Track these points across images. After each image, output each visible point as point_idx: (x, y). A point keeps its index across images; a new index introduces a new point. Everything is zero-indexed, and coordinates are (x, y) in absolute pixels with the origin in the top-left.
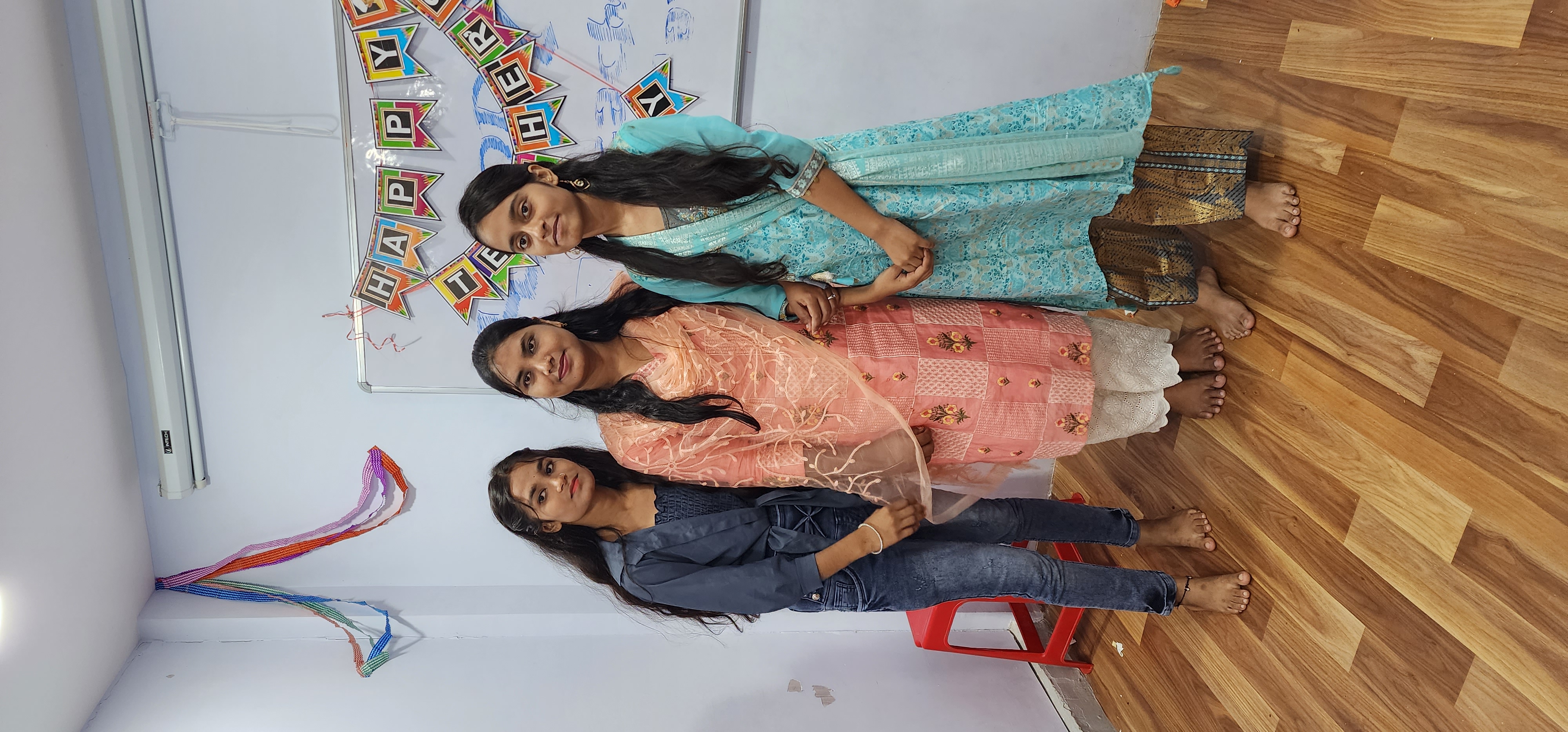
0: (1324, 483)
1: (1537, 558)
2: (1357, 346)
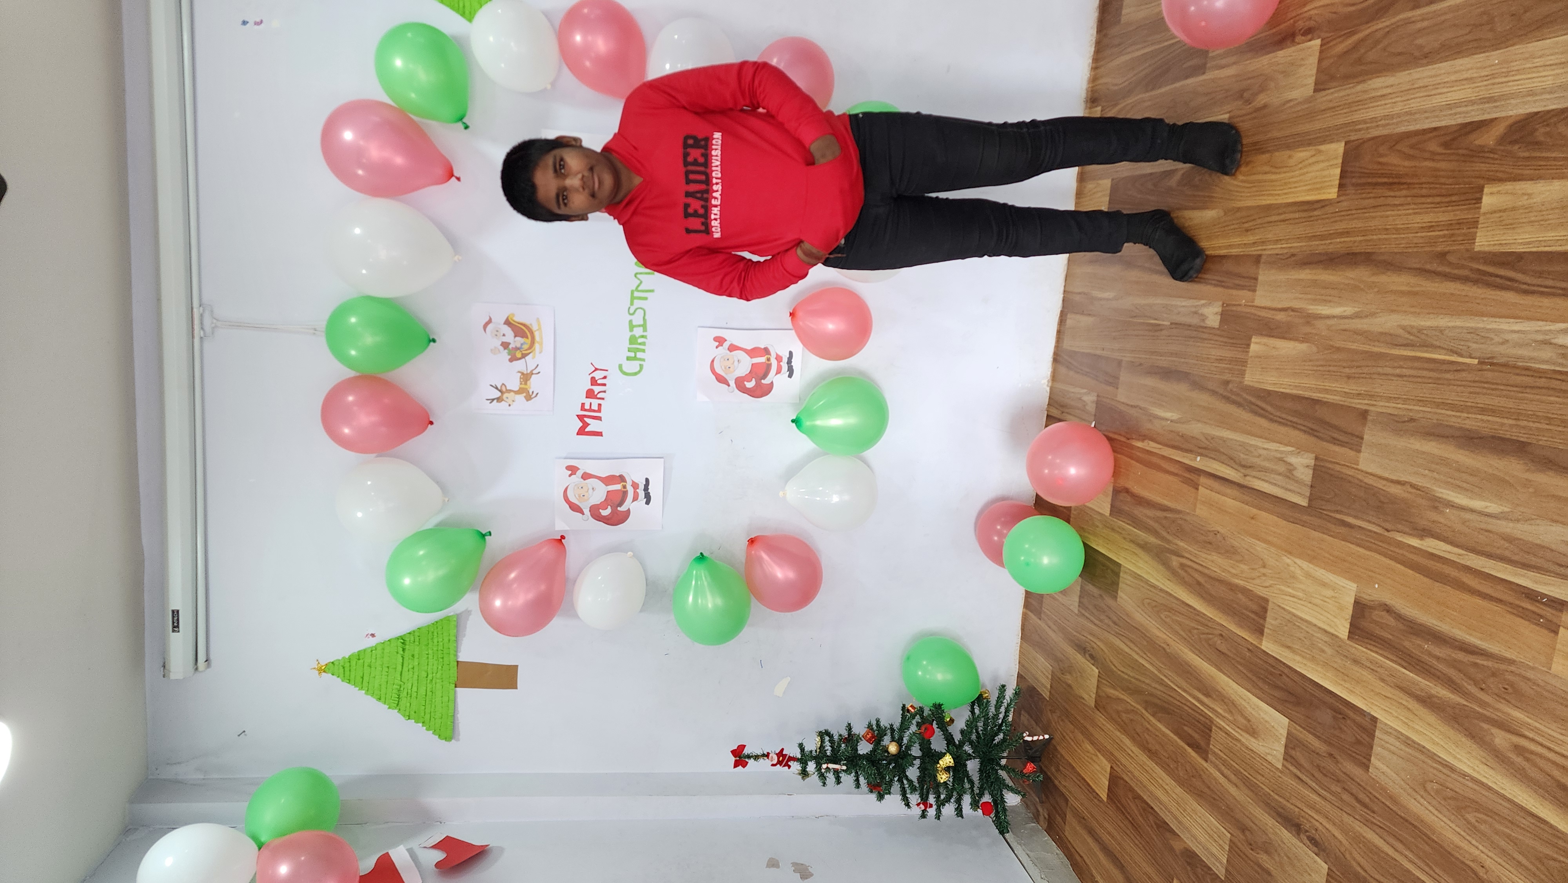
0: (1240, 596)
1: (1411, 614)
2: (1250, 467)
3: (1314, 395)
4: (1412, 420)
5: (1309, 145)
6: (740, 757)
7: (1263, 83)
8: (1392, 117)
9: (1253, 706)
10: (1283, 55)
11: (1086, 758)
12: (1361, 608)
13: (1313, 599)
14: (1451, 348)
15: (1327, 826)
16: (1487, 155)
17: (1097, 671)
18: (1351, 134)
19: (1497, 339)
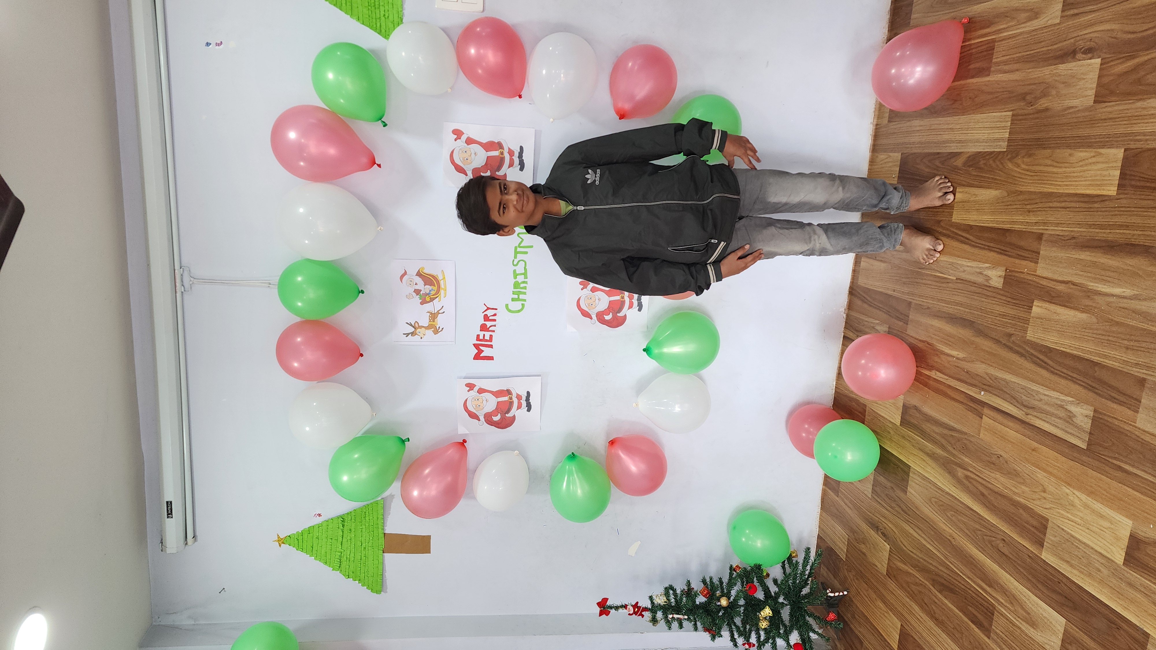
0: (1021, 511)
2: (1032, 408)
3: (1094, 358)
5: (1090, 147)
6: (604, 608)
7: (1045, 89)
9: (1032, 602)
10: (1064, 68)
11: (879, 613)
12: (1136, 542)
13: (1091, 526)
17: (888, 547)
18: (1132, 143)
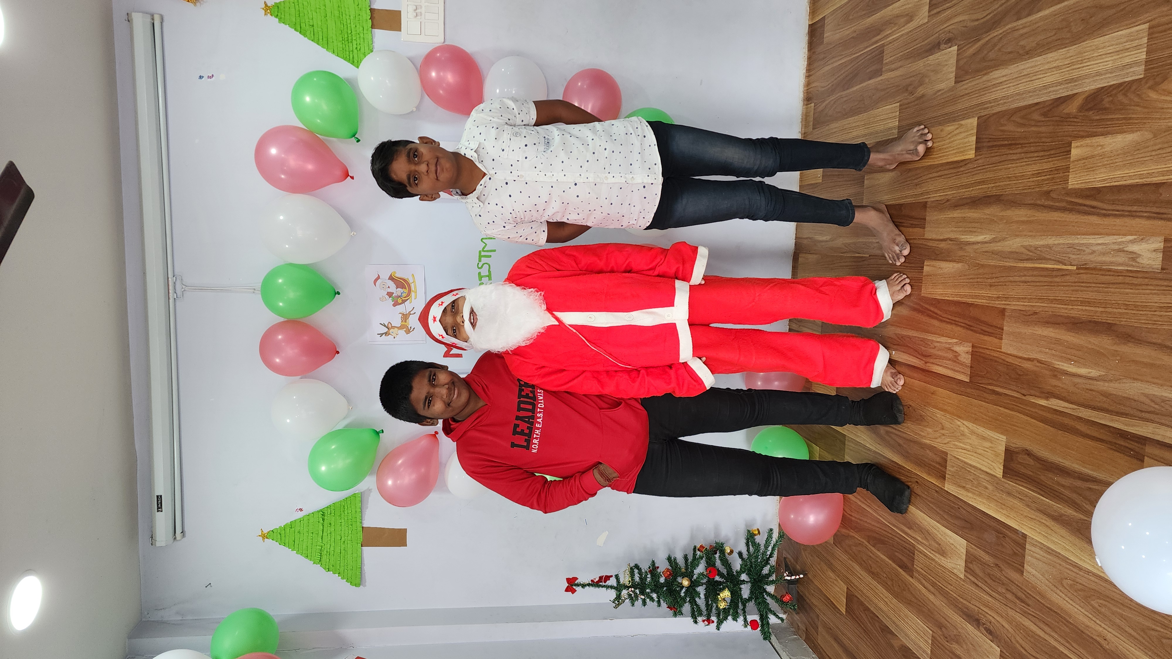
0: (928, 451)
1: (1044, 455)
2: (929, 356)
3: (968, 300)
4: (1035, 313)
5: (954, 121)
6: (571, 586)
7: (921, 79)
8: (1007, 97)
9: (942, 533)
10: (932, 59)
11: (829, 582)
12: (1010, 454)
13: (978, 450)
14: (1057, 259)
15: (998, 619)
16: (1072, 120)
18: (982, 111)
19: (1088, 251)
